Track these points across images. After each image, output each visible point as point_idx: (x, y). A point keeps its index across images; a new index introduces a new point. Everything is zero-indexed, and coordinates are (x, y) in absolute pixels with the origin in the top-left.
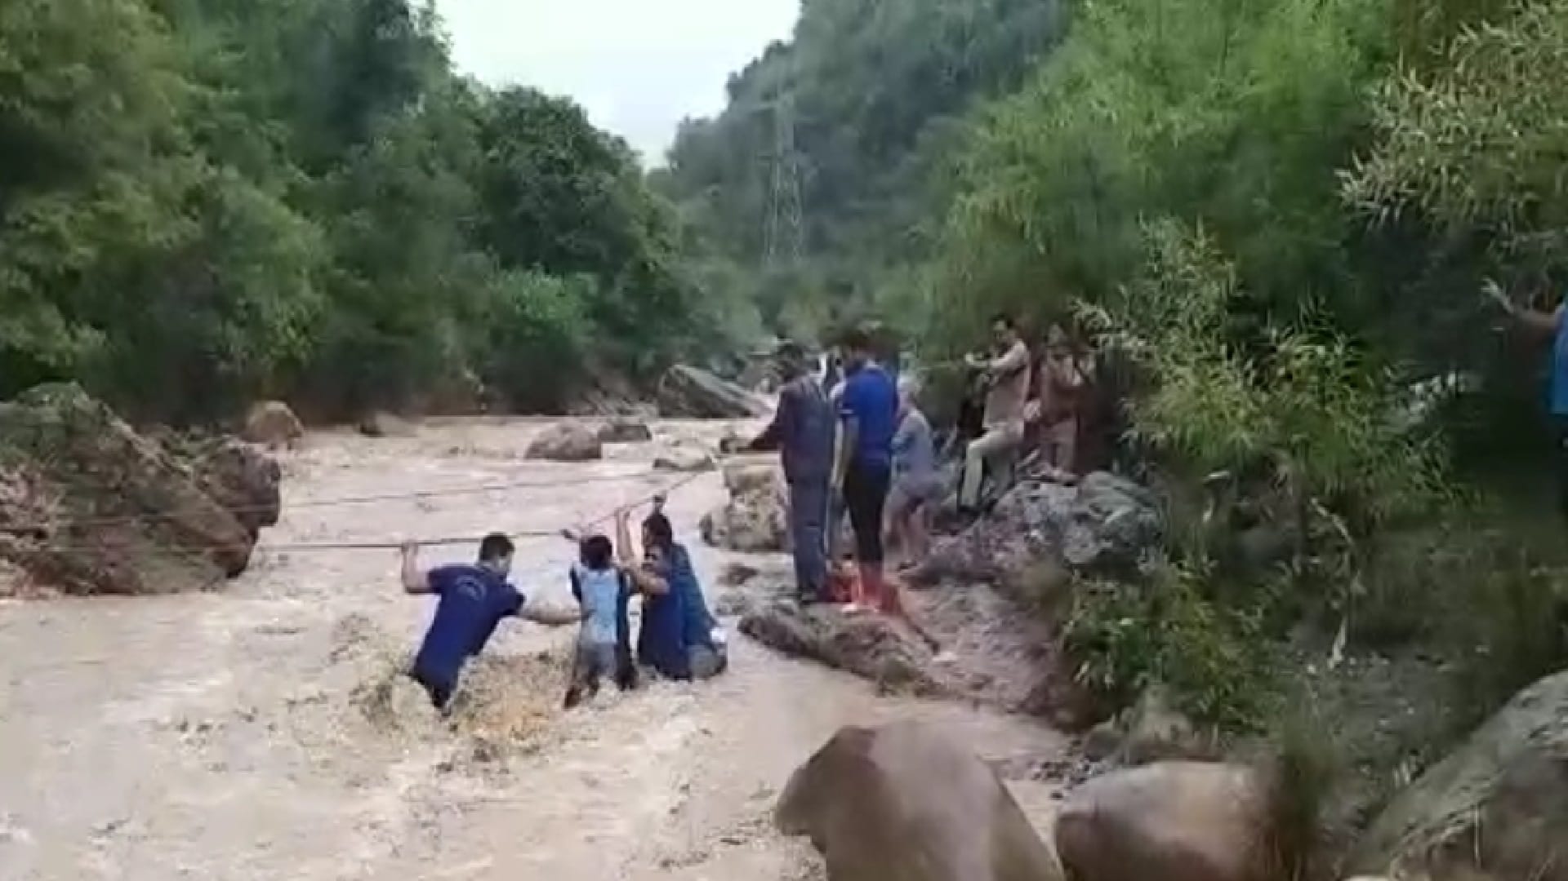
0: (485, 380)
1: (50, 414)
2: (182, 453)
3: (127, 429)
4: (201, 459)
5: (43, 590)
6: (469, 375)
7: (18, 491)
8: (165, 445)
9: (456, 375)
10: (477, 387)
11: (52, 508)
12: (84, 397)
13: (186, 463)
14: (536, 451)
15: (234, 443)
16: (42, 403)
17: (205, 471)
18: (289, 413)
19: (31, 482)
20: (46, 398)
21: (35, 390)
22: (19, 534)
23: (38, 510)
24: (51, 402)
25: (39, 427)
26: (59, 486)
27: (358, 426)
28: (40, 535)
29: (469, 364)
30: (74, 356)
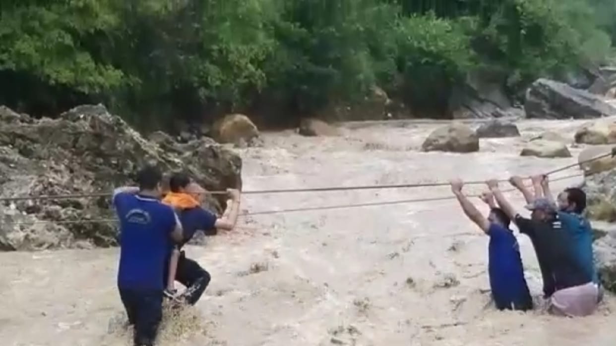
0: (390, 95)
1: (85, 125)
2: (173, 151)
3: (136, 135)
4: (188, 154)
5: (81, 243)
6: (379, 92)
7: (62, 177)
8: (162, 146)
9: (369, 93)
10: (385, 101)
11: (87, 188)
12: (108, 114)
13: (177, 158)
14: (429, 146)
15: (209, 143)
16: (79, 118)
17: (190, 163)
18: (250, 122)
19: (72, 171)
20: (82, 116)
21: (75, 110)
22: (64, 205)
23: (76, 190)
24: (85, 118)
25: (77, 135)
26: (90, 174)
27: (298, 130)
28: (77, 205)
29: (378, 85)
30: (101, 87)
